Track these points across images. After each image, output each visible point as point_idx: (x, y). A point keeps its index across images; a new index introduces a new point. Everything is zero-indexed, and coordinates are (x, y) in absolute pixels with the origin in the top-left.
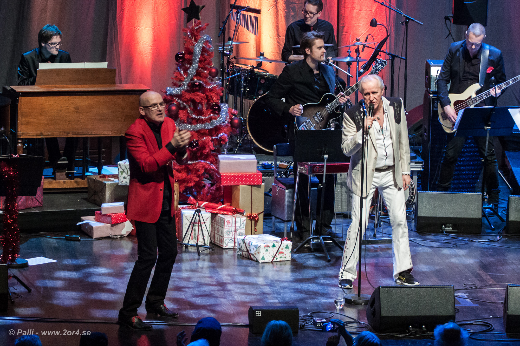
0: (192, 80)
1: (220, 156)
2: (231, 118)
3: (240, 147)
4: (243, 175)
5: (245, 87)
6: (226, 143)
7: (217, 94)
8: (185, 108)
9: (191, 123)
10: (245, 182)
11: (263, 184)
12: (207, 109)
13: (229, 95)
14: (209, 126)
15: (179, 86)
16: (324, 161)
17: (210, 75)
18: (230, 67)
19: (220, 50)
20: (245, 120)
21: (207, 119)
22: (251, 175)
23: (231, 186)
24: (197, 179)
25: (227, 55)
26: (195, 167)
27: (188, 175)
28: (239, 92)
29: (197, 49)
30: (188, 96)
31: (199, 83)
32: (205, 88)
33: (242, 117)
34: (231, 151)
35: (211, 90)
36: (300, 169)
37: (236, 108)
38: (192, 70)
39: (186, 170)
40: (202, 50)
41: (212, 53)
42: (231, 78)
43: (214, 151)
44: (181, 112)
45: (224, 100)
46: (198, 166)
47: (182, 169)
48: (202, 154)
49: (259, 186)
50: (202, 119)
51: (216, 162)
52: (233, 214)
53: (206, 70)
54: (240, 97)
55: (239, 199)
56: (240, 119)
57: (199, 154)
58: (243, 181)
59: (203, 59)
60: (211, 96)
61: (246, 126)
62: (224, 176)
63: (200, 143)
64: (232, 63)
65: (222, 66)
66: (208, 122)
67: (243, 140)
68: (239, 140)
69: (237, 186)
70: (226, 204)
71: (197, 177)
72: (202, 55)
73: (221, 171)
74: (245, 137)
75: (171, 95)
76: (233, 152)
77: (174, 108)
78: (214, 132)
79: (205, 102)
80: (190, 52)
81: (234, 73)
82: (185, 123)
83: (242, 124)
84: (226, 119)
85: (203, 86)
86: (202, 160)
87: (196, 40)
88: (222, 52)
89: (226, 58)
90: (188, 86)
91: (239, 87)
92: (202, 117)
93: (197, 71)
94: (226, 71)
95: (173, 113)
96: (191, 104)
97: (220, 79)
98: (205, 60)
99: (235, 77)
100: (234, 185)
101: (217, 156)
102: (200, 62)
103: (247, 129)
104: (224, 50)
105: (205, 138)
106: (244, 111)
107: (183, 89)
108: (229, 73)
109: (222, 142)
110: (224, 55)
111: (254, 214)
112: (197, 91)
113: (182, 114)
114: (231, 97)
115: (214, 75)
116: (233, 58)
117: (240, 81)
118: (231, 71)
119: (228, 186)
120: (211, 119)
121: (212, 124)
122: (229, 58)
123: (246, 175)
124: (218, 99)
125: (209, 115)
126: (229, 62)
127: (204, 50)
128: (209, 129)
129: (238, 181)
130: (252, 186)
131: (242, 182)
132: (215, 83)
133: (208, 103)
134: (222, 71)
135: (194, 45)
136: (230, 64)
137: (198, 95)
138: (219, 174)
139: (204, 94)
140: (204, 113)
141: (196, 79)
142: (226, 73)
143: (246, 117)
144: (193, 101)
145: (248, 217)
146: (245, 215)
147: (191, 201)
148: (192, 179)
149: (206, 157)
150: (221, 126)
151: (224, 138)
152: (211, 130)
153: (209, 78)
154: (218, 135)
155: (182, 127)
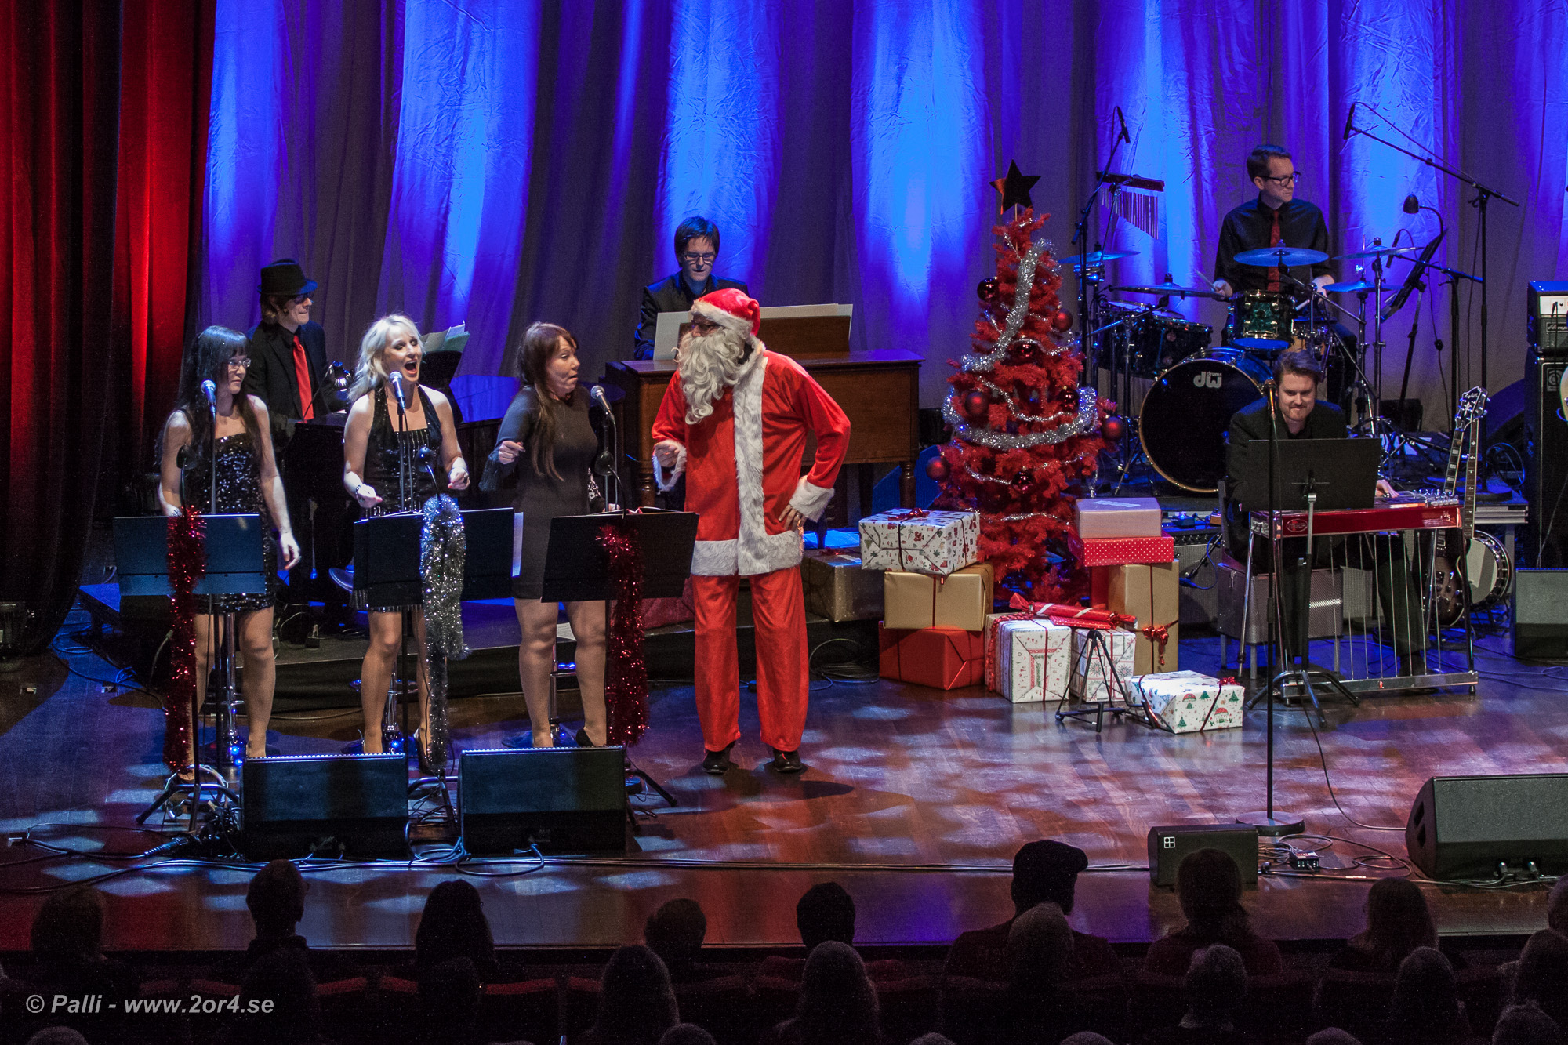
0: (1016, 337)
1: (1080, 503)
2: (1102, 419)
3: (1124, 481)
4: (1132, 543)
5: (1132, 352)
6: (1094, 474)
7: (1071, 367)
8: (1001, 399)
9: (1015, 433)
10: (1136, 558)
11: (1176, 561)
12: (1050, 400)
13: (1100, 369)
14: (1055, 438)
15: (988, 353)
16: (1307, 508)
17: (1053, 326)
18: (1099, 309)
19: (1076, 272)
20: (1136, 423)
21: (1051, 422)
22: (1150, 543)
23: (1106, 567)
24: (1031, 554)
25: (1093, 282)
26: (1027, 528)
27: (1012, 544)
28: (1121, 364)
29: (1026, 273)
30: (1009, 373)
31: (1031, 345)
32: (1044, 354)
33: (1129, 415)
34: (1104, 491)
35: (1058, 359)
36: (1256, 525)
37: (1113, 397)
38: (1015, 316)
39: (1007, 535)
40: (1036, 272)
41: (1058, 278)
42: (1101, 332)
43: (1068, 491)
44: (993, 408)
45: (1088, 380)
46: (1031, 528)
47: (999, 533)
48: (1041, 498)
49: (1167, 565)
50: (1040, 423)
51: (1073, 515)
52: (1112, 628)
53: (1046, 316)
54: (1123, 372)
55: (1123, 592)
56: (1124, 420)
57: (1034, 499)
58: (1133, 555)
59: (1039, 292)
60: (1058, 373)
61: (1137, 435)
62: (1091, 545)
63: (1036, 474)
64: (1105, 300)
65: (1083, 307)
66: (1053, 429)
67: (1131, 467)
68: (1123, 467)
69: (1118, 566)
70: (1097, 606)
71: (1033, 548)
72: (1036, 282)
73: (1082, 535)
74: (1135, 461)
75: (969, 372)
76: (1109, 494)
77: (977, 400)
78: (1066, 451)
79: (1044, 385)
80: (1012, 279)
81: (1108, 321)
82: (1004, 432)
83: (1127, 433)
84: (1093, 421)
85: (1040, 351)
86: (1040, 511)
87: (1023, 252)
88: (1080, 277)
89: (1090, 290)
90: (1007, 351)
91: (1121, 351)
92: (1039, 418)
93: (1027, 319)
94: (1091, 317)
95: (978, 411)
96: (1016, 391)
97: (1077, 334)
98: (1044, 294)
99: (1111, 329)
100: (1112, 566)
101: (1074, 502)
102: (1033, 298)
103: (1139, 441)
104: (1085, 272)
105: (1046, 464)
106: (1131, 404)
107: (997, 359)
108: (1098, 322)
109: (1083, 472)
110: (1087, 281)
111: (1157, 628)
112: (1028, 361)
113: (995, 414)
114: (1103, 374)
115: (1062, 326)
116: (1105, 289)
117: (1123, 339)
118: (1102, 316)
119: (1100, 566)
120: (1058, 421)
121: (1062, 432)
122: (1096, 289)
123: (1138, 543)
124: (1073, 379)
125: (1054, 414)
126: (1097, 298)
127: (1040, 274)
128: (1054, 444)
129: (1121, 556)
130: (1151, 565)
131: (1130, 558)
132: (1066, 344)
133: (1052, 387)
134: (1082, 318)
135: (1018, 263)
136: (1099, 302)
137: (1030, 371)
138: (1080, 540)
139: (1041, 366)
140: (1043, 410)
141: (1023, 336)
142: (1091, 322)
143: (1137, 417)
144: (1019, 384)
145: (1145, 633)
146: (1136, 627)
147: (1018, 602)
148: (1022, 554)
149: (1049, 505)
150: (1081, 436)
151: (1087, 463)
152: (1059, 446)
153: (1053, 334)
154: (1075, 455)
155: (995, 441)
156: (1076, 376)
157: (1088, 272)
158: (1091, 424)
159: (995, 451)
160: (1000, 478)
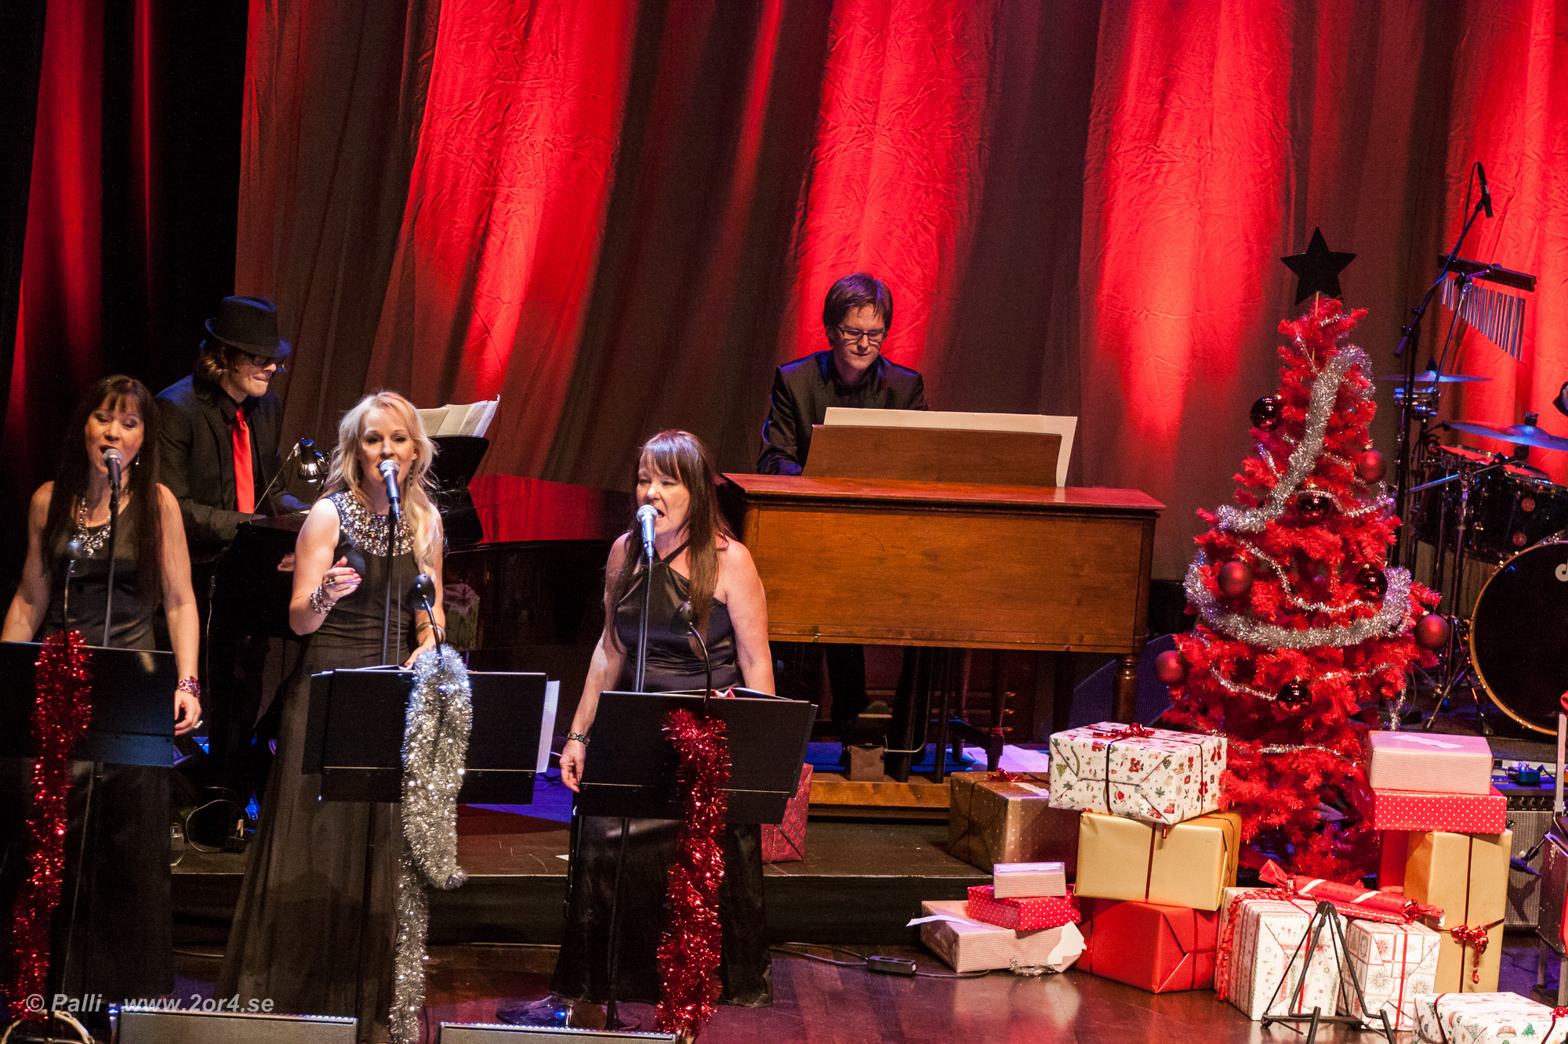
0: (1299, 487)
1: (1375, 736)
2: (1417, 616)
3: (1442, 708)
4: (1446, 801)
5: (1469, 522)
6: (1399, 695)
7: (1379, 537)
8: (1272, 575)
9: (1288, 626)
10: (1449, 823)
11: (1508, 832)
12: (1341, 583)
13: (1420, 544)
14: (1344, 637)
15: (1260, 505)
17: (1358, 474)
18: (1426, 454)
19: (1398, 399)
20: (1467, 626)
21: (1342, 614)
22: (1472, 802)
23: (1406, 833)
24: (1296, 805)
25: (1420, 415)
26: (1294, 766)
27: (1270, 788)
28: (1451, 535)
29: (1324, 393)
30: (1283, 537)
31: (1323, 499)
32: (1340, 514)
33: (1456, 615)
34: (1412, 721)
35: (1361, 523)
37: (1436, 584)
38: (1302, 458)
39: (1264, 774)
40: (1338, 393)
41: (1370, 406)
42: (1427, 490)
43: (1357, 717)
44: (1258, 587)
45: (1402, 557)
46: (1302, 765)
47: (1253, 769)
48: (1318, 725)
49: (1494, 838)
50: (1326, 615)
51: (1365, 753)
52: (1407, 922)
53: (1346, 458)
54: (1454, 551)
55: (1428, 874)
56: (1449, 621)
57: (1307, 725)
58: (1446, 819)
59: (1341, 423)
60: (1359, 544)
61: (1466, 643)
62: (1386, 798)
63: (1313, 688)
64: (1436, 444)
65: (1403, 452)
66: (1345, 624)
67: (1453, 690)
68: (1443, 689)
69: (1423, 832)
70: (1386, 889)
71: (1299, 797)
72: (1337, 408)
73: (1376, 782)
74: (1461, 681)
75: (1230, 531)
76: (1418, 726)
77: (1238, 574)
78: (1360, 658)
79: (1337, 559)
80: (1303, 400)
81: (1439, 473)
82: (1272, 623)
83: (1453, 638)
84: (1403, 618)
85: (1335, 509)
86: (1316, 742)
87: (1321, 363)
88: (1404, 406)
89: (1415, 426)
90: (1286, 505)
91: (1452, 518)
92: (1324, 607)
93: (1318, 459)
94: (1414, 466)
95: (1236, 589)
96: (1295, 565)
97: (1390, 490)
98: (1346, 427)
99: (1443, 486)
100: (1414, 831)
101: (1366, 734)
102: (1330, 431)
103: (1469, 654)
104: (1411, 400)
105: (1330, 675)
106: (1462, 598)
107: (1270, 516)
108: (1423, 474)
109: (1384, 691)
110: (1412, 414)
111: (1472, 927)
112: (1315, 522)
113: (1261, 596)
114: (1425, 550)
115: (1371, 475)
116: (1437, 427)
117: (1457, 502)
118: (1429, 465)
119: (1397, 831)
120: (1353, 614)
121: (1355, 630)
122: (1425, 426)
123: (1455, 801)
124: (1380, 555)
125: (1347, 602)
126: (1424, 438)
127: (1343, 397)
128: (1344, 647)
129: (1428, 818)
130: (1472, 835)
131: (1441, 823)
132: (1374, 501)
133: (1346, 564)
134: (1400, 466)
135: (1314, 378)
136: (1426, 445)
137: (1317, 538)
138: (1370, 791)
139: (1334, 533)
140: (1331, 595)
141: (1313, 486)
142: (1413, 472)
143: (1468, 617)
144: (1300, 555)
145: (1455, 934)
146: (1442, 924)
147: (1272, 874)
148: (1284, 804)
149: (1331, 736)
150: (1384, 639)
151: (1390, 679)
152: (1351, 650)
153: (1357, 487)
154: (1373, 666)
155: (1260, 635)
156: (1383, 550)
157: (1415, 399)
158: (1401, 622)
159: (1259, 650)
160: (1259, 689)
